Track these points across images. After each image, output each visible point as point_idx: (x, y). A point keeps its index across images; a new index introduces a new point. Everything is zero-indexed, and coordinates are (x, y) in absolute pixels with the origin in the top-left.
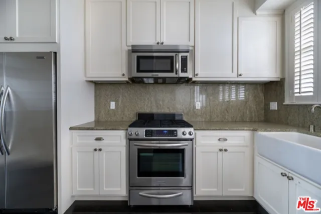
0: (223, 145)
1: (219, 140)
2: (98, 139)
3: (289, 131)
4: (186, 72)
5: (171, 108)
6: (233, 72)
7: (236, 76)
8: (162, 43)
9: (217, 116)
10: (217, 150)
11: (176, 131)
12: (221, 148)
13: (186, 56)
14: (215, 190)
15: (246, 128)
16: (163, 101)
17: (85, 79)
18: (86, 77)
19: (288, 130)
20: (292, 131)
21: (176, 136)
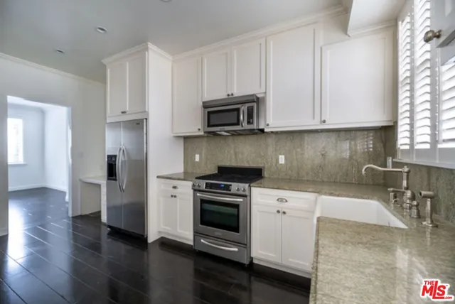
0: (283, 206)
1: (278, 200)
2: (175, 187)
3: (368, 198)
4: (252, 123)
5: (250, 162)
6: (314, 118)
7: (319, 123)
8: (232, 95)
9: (307, 174)
10: (275, 211)
11: (231, 185)
12: (280, 210)
13: (252, 107)
14: (274, 255)
15: (310, 190)
16: (242, 154)
17: (173, 135)
18: (173, 133)
19: (367, 196)
20: (371, 199)
21: (230, 190)
